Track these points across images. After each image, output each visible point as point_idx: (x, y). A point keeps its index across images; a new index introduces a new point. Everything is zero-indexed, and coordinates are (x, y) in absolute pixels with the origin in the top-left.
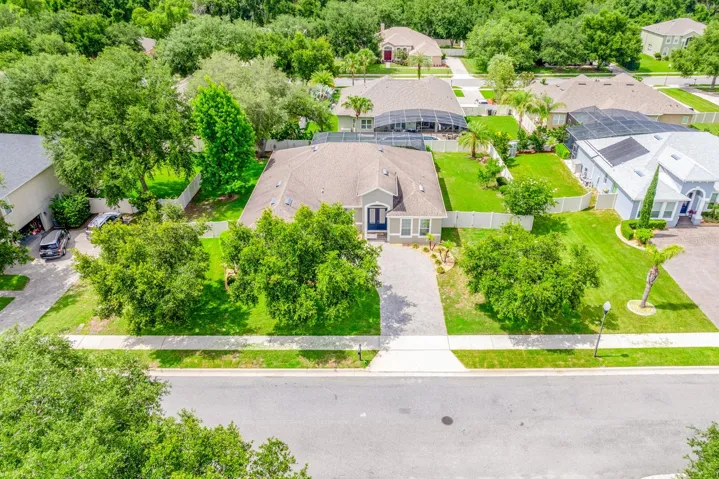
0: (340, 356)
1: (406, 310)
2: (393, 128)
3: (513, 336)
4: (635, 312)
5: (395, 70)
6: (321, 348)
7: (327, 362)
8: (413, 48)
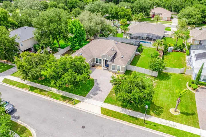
0: (70, 99)
1: (98, 92)
2: (139, 38)
3: (123, 108)
4: (171, 112)
5: (154, 20)
6: (67, 96)
7: (66, 100)
8: (162, 14)
